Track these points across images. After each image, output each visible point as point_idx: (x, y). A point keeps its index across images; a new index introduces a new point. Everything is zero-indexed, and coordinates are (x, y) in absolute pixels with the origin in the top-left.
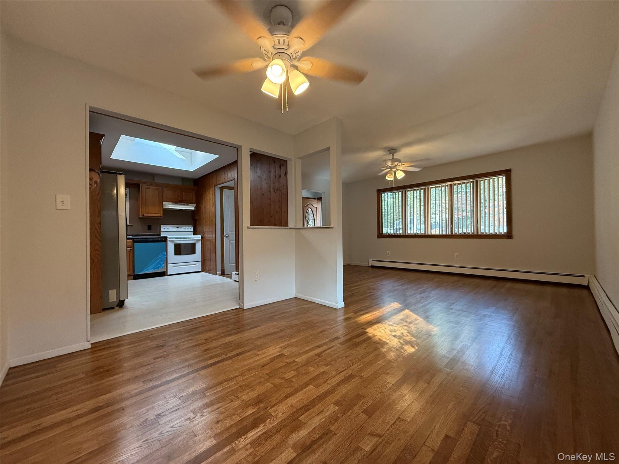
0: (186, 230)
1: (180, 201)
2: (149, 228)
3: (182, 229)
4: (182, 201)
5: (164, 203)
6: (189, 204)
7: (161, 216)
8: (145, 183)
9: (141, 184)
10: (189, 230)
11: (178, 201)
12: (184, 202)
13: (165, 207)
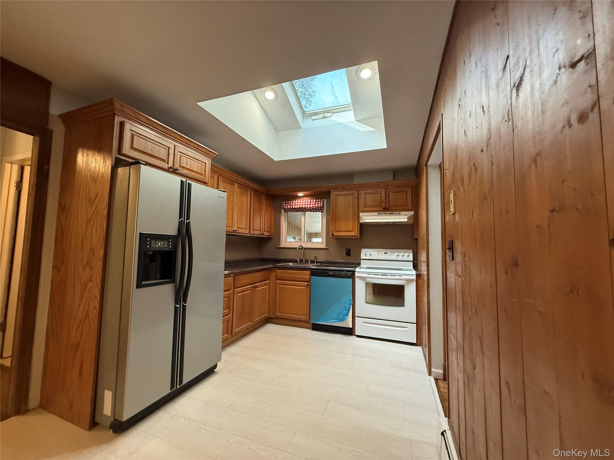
0: (400, 258)
1: (384, 209)
2: (348, 253)
3: (393, 255)
4: (388, 208)
5: (361, 214)
6: (402, 213)
7: (357, 235)
8: (336, 188)
9: (331, 191)
10: (405, 258)
11: (382, 209)
12: (392, 210)
13: (362, 221)
